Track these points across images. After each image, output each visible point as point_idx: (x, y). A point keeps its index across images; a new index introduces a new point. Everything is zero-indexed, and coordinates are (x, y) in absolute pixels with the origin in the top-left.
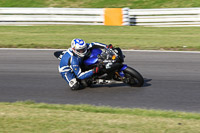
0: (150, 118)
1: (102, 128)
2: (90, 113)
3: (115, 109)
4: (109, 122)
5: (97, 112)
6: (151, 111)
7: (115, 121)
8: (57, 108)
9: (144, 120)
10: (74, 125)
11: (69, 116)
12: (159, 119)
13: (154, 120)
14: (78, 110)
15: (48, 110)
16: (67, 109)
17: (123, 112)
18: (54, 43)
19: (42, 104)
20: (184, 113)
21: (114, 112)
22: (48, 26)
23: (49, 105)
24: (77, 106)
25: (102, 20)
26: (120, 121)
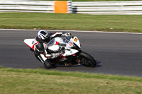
0: (87, 79)
1: (52, 86)
2: (44, 75)
3: (62, 72)
4: (58, 81)
5: (49, 74)
6: (87, 74)
7: (62, 81)
8: (20, 72)
9: (83, 80)
10: (32, 84)
11: (29, 77)
12: (93, 80)
13: (89, 80)
14: (36, 73)
15: (14, 73)
16: (28, 72)
17: (67, 75)
18: (18, 25)
19: (10, 69)
20: (111, 76)
21: (61, 75)
22: (14, 13)
23: (15, 69)
24: (34, 70)
25: (53, 9)
26: (65, 81)
